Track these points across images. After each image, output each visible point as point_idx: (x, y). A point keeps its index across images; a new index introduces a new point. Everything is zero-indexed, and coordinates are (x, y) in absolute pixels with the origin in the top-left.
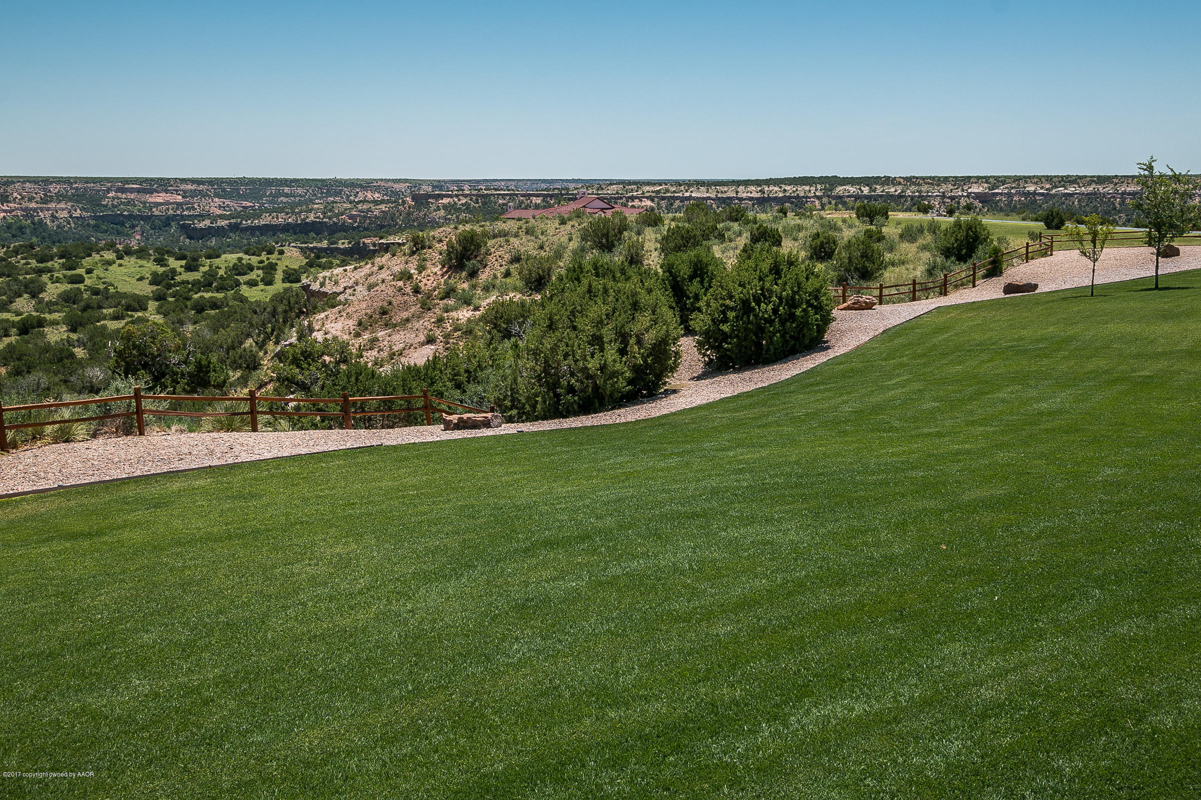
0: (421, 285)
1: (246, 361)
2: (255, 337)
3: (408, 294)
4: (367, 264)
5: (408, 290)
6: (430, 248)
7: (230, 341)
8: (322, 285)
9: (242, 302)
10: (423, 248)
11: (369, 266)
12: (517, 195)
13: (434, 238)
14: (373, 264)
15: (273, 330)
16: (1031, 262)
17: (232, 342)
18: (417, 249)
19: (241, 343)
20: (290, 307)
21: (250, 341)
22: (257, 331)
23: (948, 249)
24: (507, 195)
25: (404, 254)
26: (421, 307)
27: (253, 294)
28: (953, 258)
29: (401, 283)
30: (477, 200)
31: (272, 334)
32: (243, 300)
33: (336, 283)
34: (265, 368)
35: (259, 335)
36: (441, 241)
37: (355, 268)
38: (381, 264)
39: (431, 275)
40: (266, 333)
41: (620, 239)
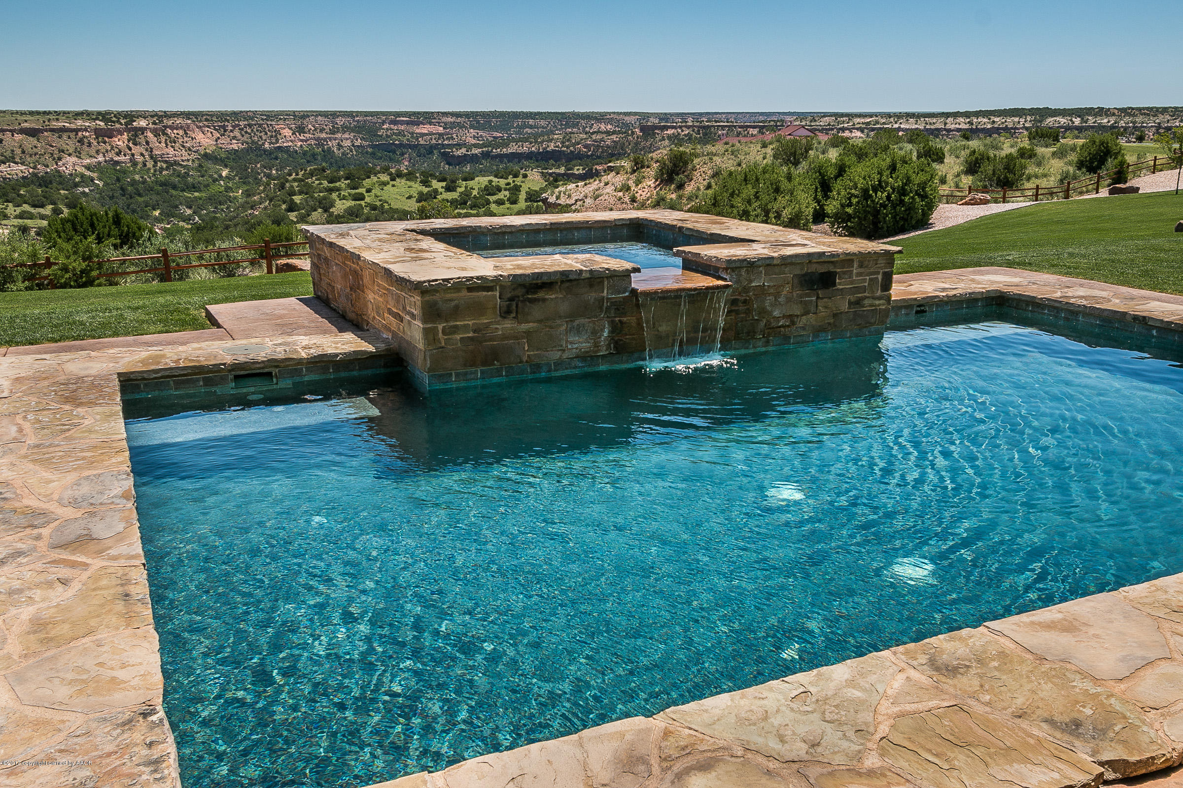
0: (637, 195)
3: (626, 203)
4: (595, 181)
5: (627, 199)
6: (648, 167)
8: (558, 198)
10: (643, 167)
11: (597, 182)
12: (735, 127)
13: (652, 159)
14: (600, 181)
16: (1157, 174)
18: (638, 168)
23: (1082, 161)
24: (726, 126)
25: (626, 173)
28: (1084, 170)
29: (621, 194)
30: (699, 131)
33: (569, 196)
36: (657, 161)
37: (586, 185)
38: (606, 181)
39: (646, 187)
41: (806, 157)
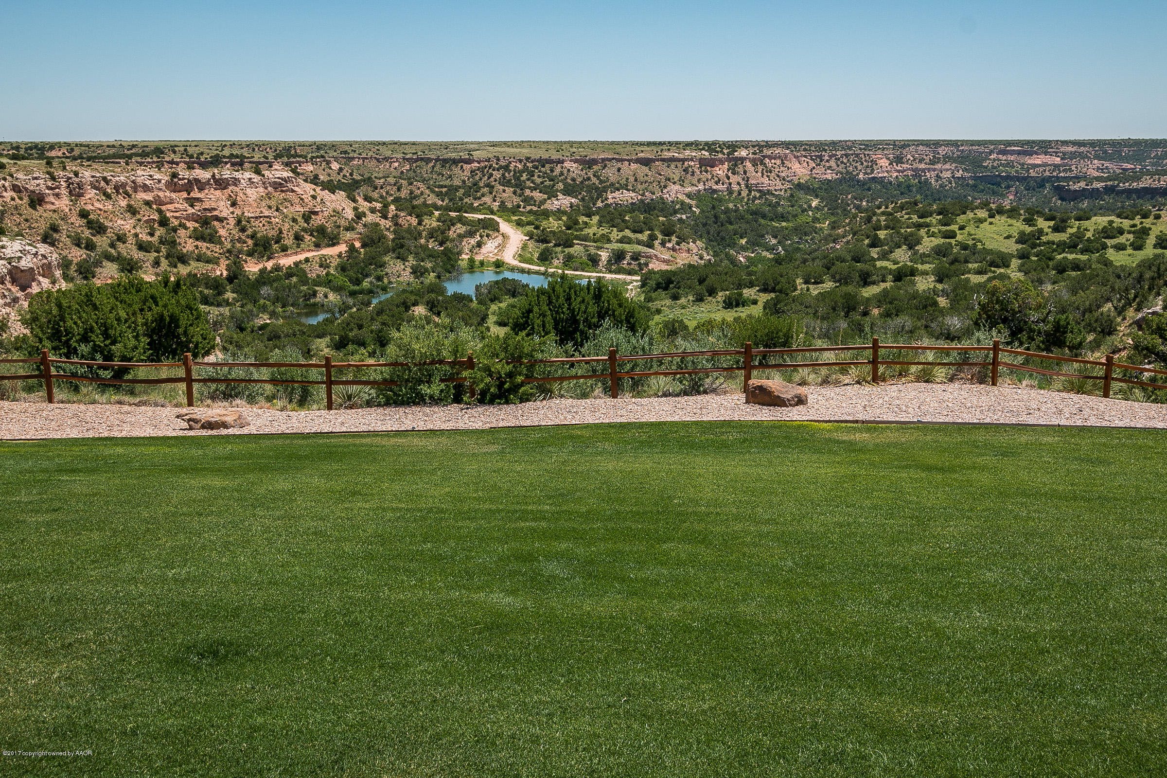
1: (1101, 325)
2: (1115, 302)
7: (1087, 303)
9: (1106, 265)
15: (1136, 297)
17: (1090, 305)
19: (1099, 307)
20: (1158, 274)
21: (1110, 305)
22: (1118, 296)
27: (1118, 258)
31: (1134, 300)
32: (1107, 263)
34: (1121, 334)
35: (1119, 300)
40: (1128, 299)
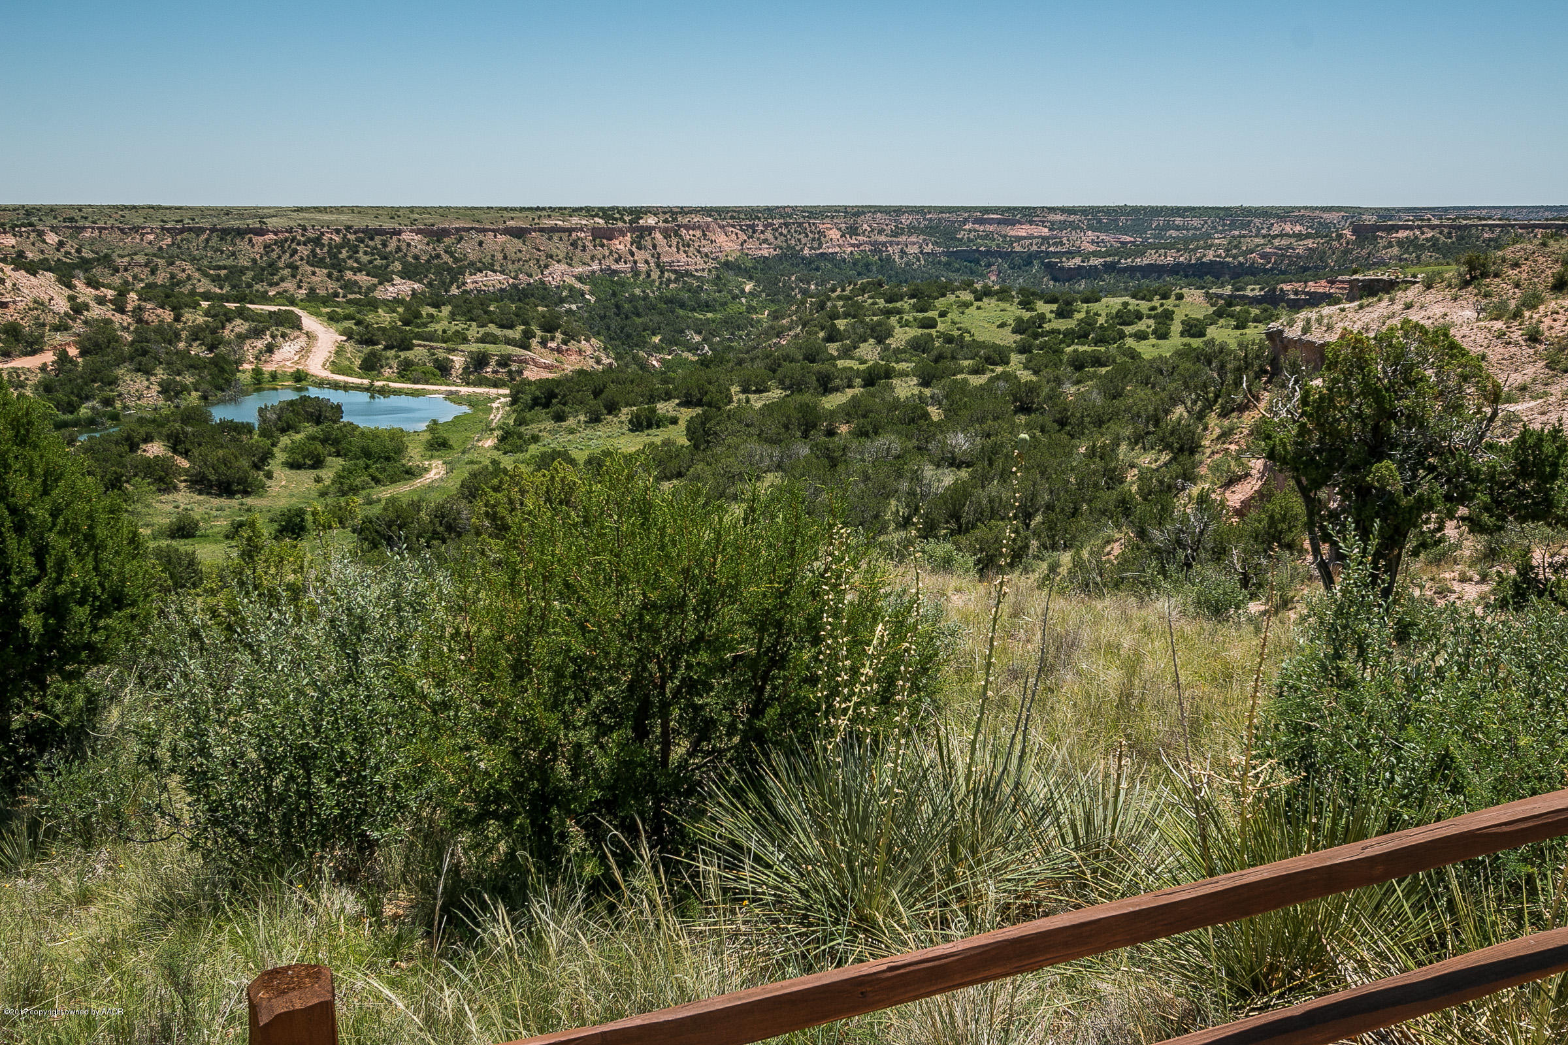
0: (1543, 327)
1: (1180, 438)
2: (1189, 404)
4: (1380, 300)
5: (1517, 335)
6: (1496, 275)
7: (1150, 408)
8: (1306, 330)
9: (1132, 358)
10: (1484, 275)
11: (1384, 304)
12: (1513, 226)
13: (1504, 260)
14: (1392, 300)
15: (1217, 396)
17: (1156, 410)
18: (1473, 278)
19: (1167, 412)
20: (1246, 362)
21: (1180, 410)
22: (1193, 396)
24: (1497, 225)
25: (1449, 286)
26: (1547, 366)
27: (1147, 350)
29: (1499, 325)
30: (1450, 233)
31: (1216, 401)
32: (1134, 355)
33: (1330, 328)
34: (1208, 451)
35: (1194, 402)
36: (1516, 265)
37: (1361, 307)
38: (1408, 300)
39: (1561, 311)
40: (1207, 399)
